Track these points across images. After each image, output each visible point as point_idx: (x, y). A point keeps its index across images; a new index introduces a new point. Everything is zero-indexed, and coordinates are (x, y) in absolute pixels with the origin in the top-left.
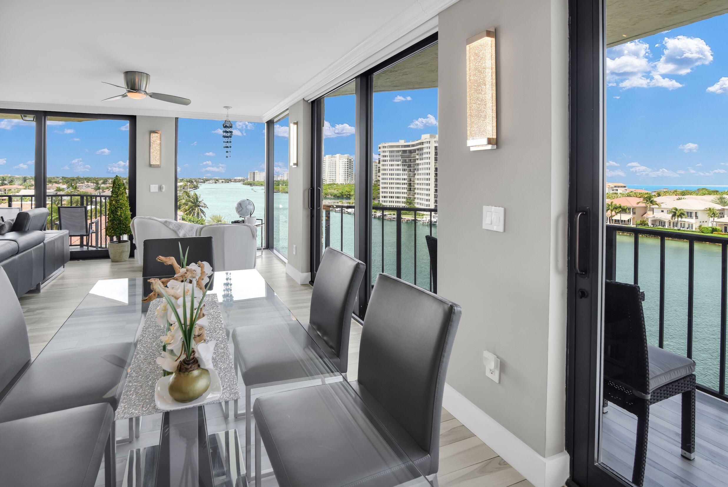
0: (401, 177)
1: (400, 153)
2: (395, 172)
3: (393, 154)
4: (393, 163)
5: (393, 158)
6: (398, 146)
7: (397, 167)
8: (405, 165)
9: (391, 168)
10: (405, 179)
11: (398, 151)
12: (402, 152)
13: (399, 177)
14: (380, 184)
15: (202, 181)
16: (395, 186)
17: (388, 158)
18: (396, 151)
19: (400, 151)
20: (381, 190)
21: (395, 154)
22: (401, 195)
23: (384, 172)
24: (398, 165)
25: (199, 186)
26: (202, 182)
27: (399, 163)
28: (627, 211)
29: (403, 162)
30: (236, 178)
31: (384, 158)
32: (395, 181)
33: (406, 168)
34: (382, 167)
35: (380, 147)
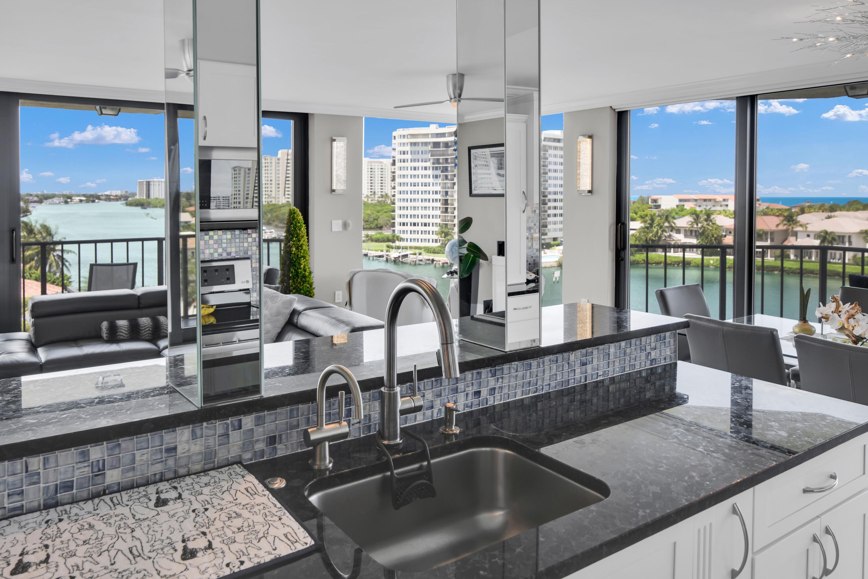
0: (431, 188)
1: (429, 148)
2: (420, 180)
3: (416, 148)
4: (416, 164)
5: (416, 157)
6: (426, 135)
7: (425, 172)
8: (437, 168)
9: (414, 172)
10: (436, 193)
11: (426, 144)
12: (432, 145)
13: (427, 188)
14: (396, 202)
15: (36, 199)
16: (419, 204)
17: (409, 157)
18: (422, 143)
19: (429, 143)
20: (398, 212)
21: (420, 148)
22: (431, 221)
23: (402, 180)
24: (426, 168)
25: (30, 209)
26: (35, 202)
27: (428, 164)
28: (764, 237)
29: (433, 163)
30: (108, 193)
31: (403, 157)
32: (420, 196)
33: (438, 172)
34: (398, 173)
35: (395, 137)
